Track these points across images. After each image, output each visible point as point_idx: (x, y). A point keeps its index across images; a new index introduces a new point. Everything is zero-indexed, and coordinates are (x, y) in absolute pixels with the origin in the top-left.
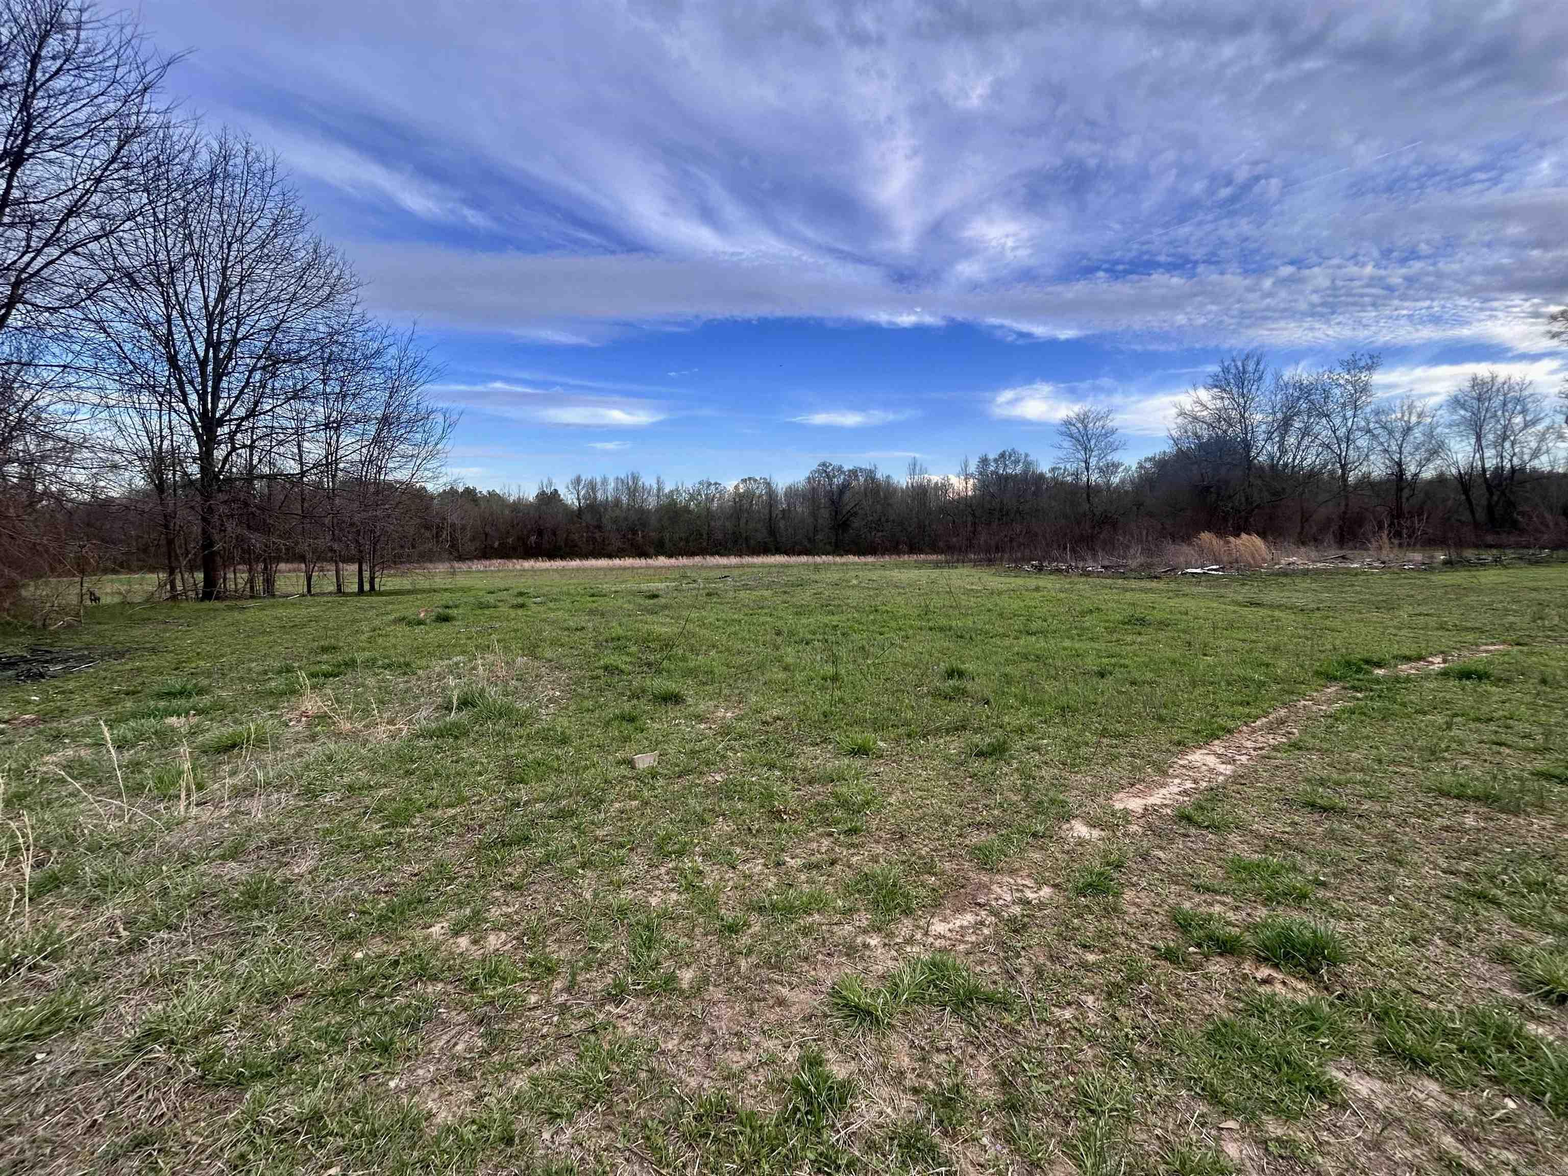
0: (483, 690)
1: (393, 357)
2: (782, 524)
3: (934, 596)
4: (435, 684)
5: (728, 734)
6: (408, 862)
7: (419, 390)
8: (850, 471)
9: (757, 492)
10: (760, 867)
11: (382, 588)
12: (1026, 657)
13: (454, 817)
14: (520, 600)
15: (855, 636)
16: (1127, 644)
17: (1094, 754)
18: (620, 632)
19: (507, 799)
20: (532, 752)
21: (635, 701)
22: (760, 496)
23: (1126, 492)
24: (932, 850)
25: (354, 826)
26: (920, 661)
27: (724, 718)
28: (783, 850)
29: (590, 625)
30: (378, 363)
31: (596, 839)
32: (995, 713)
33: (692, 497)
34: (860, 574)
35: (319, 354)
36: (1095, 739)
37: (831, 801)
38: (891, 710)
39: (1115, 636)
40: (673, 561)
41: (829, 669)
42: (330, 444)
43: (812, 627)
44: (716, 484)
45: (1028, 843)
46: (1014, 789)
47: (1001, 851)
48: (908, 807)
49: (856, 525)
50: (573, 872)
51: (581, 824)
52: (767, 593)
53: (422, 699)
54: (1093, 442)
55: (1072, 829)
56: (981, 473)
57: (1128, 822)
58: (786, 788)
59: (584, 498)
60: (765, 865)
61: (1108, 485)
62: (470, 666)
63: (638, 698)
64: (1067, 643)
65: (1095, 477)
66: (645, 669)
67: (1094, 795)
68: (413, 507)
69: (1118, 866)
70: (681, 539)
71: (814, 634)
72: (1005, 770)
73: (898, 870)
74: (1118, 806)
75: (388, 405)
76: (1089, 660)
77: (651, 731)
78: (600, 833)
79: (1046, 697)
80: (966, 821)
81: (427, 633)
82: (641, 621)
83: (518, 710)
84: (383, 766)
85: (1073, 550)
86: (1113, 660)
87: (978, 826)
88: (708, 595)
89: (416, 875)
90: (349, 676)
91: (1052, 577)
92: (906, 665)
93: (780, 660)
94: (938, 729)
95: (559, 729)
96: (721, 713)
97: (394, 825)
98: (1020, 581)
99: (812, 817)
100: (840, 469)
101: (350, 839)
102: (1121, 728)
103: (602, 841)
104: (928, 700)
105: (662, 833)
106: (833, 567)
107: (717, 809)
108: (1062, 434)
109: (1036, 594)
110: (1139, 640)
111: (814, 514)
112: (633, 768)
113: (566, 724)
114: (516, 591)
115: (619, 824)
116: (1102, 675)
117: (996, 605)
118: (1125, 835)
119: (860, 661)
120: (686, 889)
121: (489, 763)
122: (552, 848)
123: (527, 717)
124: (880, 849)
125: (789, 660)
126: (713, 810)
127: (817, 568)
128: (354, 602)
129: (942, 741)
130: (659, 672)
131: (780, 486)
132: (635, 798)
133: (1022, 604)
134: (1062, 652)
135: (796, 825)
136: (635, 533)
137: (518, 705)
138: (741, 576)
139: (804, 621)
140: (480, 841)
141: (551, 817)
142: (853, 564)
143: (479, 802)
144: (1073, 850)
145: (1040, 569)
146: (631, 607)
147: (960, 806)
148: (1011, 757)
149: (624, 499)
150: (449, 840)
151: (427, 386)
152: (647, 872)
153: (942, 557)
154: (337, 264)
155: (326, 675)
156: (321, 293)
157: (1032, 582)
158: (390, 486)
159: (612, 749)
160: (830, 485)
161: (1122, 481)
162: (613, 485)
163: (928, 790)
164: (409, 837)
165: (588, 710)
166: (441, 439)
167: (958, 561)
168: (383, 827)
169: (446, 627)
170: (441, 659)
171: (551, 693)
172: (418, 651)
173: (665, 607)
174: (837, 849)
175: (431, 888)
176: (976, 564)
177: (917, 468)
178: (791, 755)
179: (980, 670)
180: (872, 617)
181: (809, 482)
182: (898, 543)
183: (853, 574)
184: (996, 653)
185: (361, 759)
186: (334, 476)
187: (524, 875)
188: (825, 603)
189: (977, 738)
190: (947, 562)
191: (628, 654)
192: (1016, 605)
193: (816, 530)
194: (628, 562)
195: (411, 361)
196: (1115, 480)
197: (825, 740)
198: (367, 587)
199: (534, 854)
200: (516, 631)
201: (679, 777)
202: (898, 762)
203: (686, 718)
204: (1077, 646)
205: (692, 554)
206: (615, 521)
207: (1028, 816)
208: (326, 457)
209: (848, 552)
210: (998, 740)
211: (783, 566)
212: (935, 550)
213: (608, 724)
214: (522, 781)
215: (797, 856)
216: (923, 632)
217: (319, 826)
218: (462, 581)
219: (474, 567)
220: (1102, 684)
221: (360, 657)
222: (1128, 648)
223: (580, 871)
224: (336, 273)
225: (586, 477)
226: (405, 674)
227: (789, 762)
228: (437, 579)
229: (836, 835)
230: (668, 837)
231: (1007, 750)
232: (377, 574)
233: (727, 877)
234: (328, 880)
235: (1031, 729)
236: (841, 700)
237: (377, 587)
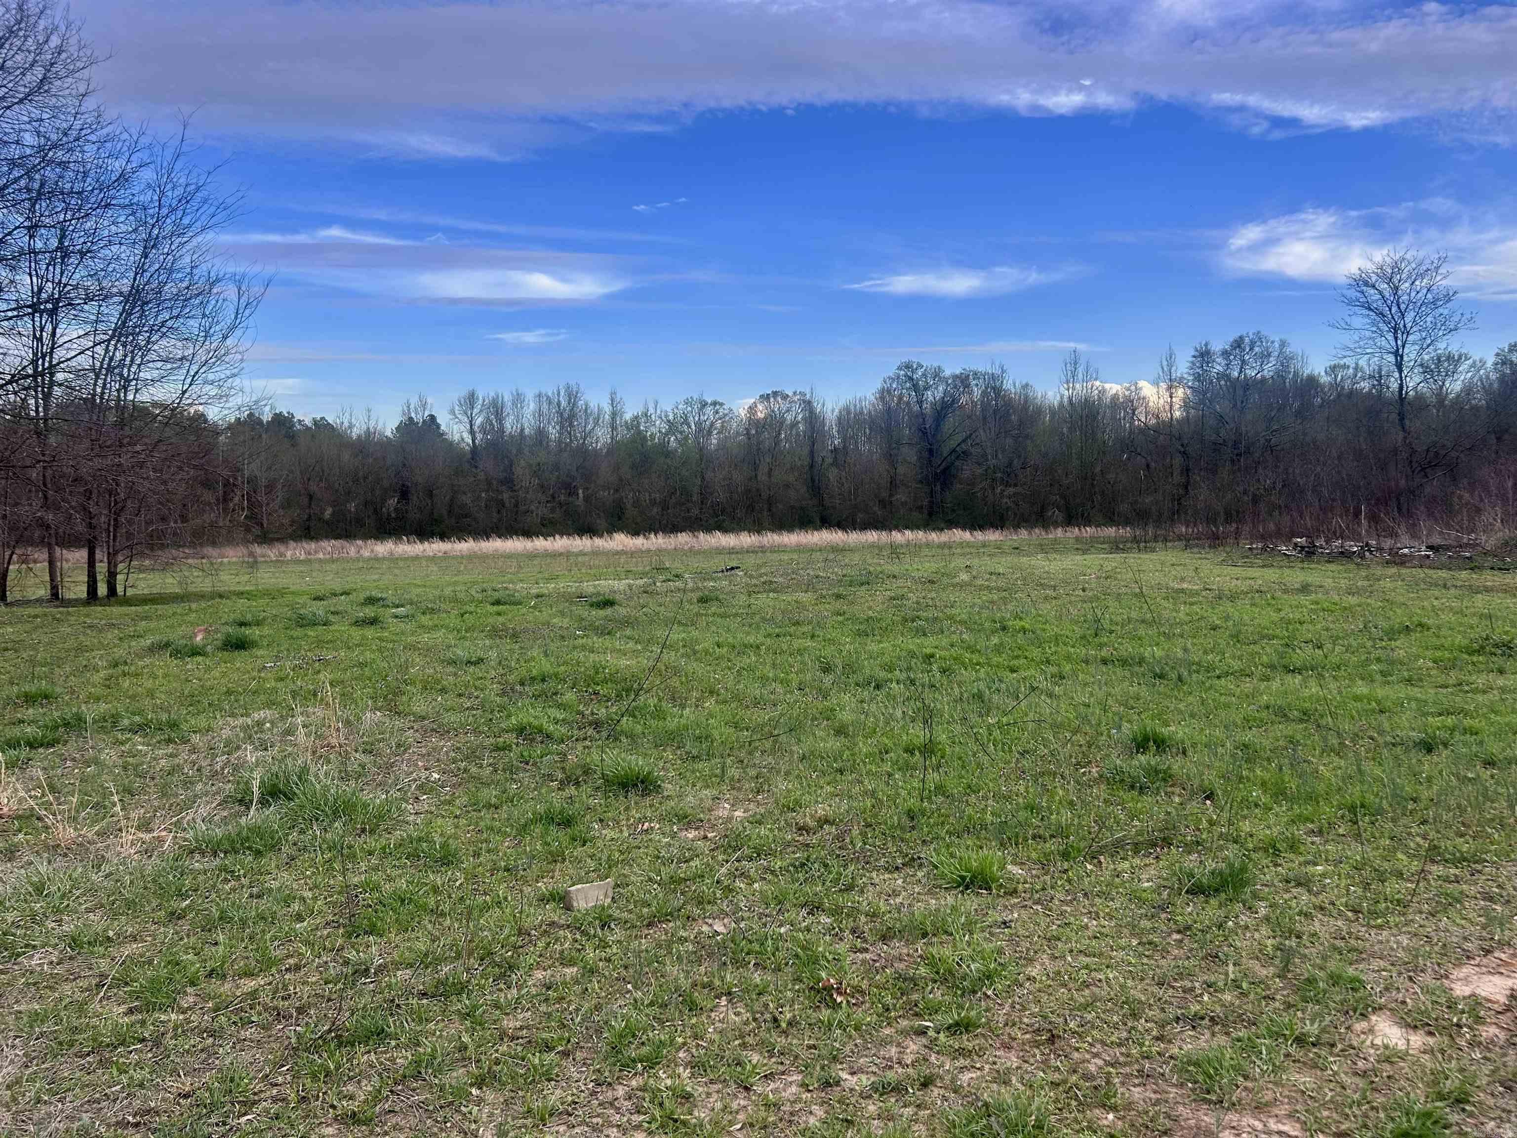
0: (304, 771)
1: (149, 186)
2: (833, 474)
3: (1112, 603)
4: (221, 760)
5: (736, 849)
6: (174, 1072)
7: (194, 242)
8: (955, 377)
9: (789, 417)
10: (794, 1089)
11: (130, 592)
12: (1282, 714)
13: (254, 994)
14: (369, 612)
15: (966, 674)
16: (1475, 691)
17: (1414, 893)
18: (547, 666)
19: (346, 963)
20: (390, 879)
21: (572, 790)
22: (794, 424)
23: (1475, 409)
24: (1108, 1064)
25: (81, 1008)
26: (1085, 719)
27: (730, 819)
28: (835, 1059)
29: (493, 654)
30: (122, 196)
31: (503, 1035)
32: (1225, 815)
33: (672, 427)
34: (976, 562)
35: (23, 183)
36: (1416, 865)
37: (923, 971)
38: (1031, 808)
39: (1453, 676)
40: (639, 542)
41: (918, 734)
42: (40, 339)
43: (887, 659)
44: (715, 404)
45: (1288, 1055)
46: (1260, 955)
47: (1238, 1069)
48: (1065, 985)
49: (966, 474)
50: (461, 1093)
51: (475, 1007)
52: (805, 597)
53: (199, 786)
54: (1409, 317)
55: (1371, 1031)
56: (1198, 378)
57: (1479, 1020)
58: (842, 948)
59: (483, 429)
60: (804, 1086)
61: (1441, 396)
62: (281, 726)
63: (577, 784)
64: (1361, 689)
65: (1414, 381)
66: (590, 732)
67: (1413, 970)
68: (184, 449)
69: (1458, 1101)
70: (653, 502)
71: (891, 670)
72: (1244, 919)
73: (1044, 1099)
74: (1460, 990)
75: (140, 270)
76: (1405, 719)
77: (600, 843)
78: (510, 1024)
79: (1321, 788)
80: (1172, 1012)
81: (208, 669)
82: (583, 647)
83: (365, 806)
84: (130, 904)
85: (1373, 518)
86: (1450, 721)
87: (1194, 1021)
88: (703, 600)
89: (186, 1096)
90: (72, 746)
91: (1332, 567)
92: (1056, 727)
93: (828, 714)
94: (1119, 844)
95: (438, 839)
96: (723, 810)
97: (149, 1007)
98: (1273, 574)
99: (889, 1000)
100: (937, 374)
101: (75, 1030)
102: (1465, 846)
103: (513, 1038)
104: (1100, 791)
105: (619, 1025)
106: (926, 551)
107: (717, 982)
108: (1350, 303)
109: (1303, 599)
110: (1500, 682)
111: (890, 457)
112: (569, 908)
113: (450, 831)
114: (362, 596)
115: (543, 1008)
116: (1428, 747)
117: (1227, 618)
118: (1474, 1044)
119: (974, 718)
120: (662, 1126)
121: (315, 899)
122: (426, 1049)
123: (381, 817)
124: (1013, 1060)
125: (846, 716)
126: (709, 986)
127: (895, 551)
128: (79, 615)
129: (1126, 865)
130: (614, 737)
131: (829, 406)
132: (571, 963)
133: (1275, 616)
134: (1352, 704)
135: (859, 1014)
136: (572, 491)
137: (366, 796)
138: (759, 567)
139: (873, 647)
140: (299, 1036)
141: (424, 995)
142: (961, 545)
143: (297, 968)
144: (1374, 1070)
145: (1309, 552)
146: (566, 622)
147: (1160, 984)
148: (1255, 896)
149: (553, 432)
150: (247, 1033)
151: (210, 236)
152: (593, 1093)
153: (1125, 532)
154: (56, 28)
155: (32, 745)
156: (28, 77)
157: (1296, 576)
158: (141, 412)
159: (530, 874)
160: (920, 402)
161: (1468, 390)
162: (532, 406)
163: (1101, 954)
164: (175, 1028)
165: (489, 806)
166: (232, 328)
167: (1156, 539)
168: (130, 1011)
169: (240, 660)
170: (233, 715)
171: (424, 774)
172: (192, 701)
173: (627, 622)
174: (933, 1058)
175: (213, 1120)
176: (1188, 543)
177: (1081, 370)
178: (849, 888)
179: (1197, 738)
180: (995, 640)
181: (882, 398)
182: (1043, 509)
183: (960, 562)
184: (1227, 706)
185: (92, 891)
186: (47, 396)
187: (376, 1097)
188: (910, 614)
189: (1191, 861)
190: (1135, 540)
191: (560, 706)
192: (1267, 617)
193: (893, 484)
194: (560, 543)
195: (179, 191)
196: (1454, 386)
197: (912, 862)
198: (102, 589)
199: (393, 1060)
200: (362, 665)
201: (650, 925)
202: (1046, 903)
203: (661, 819)
204: (1380, 692)
205: (673, 528)
206: (537, 471)
207: (1289, 1006)
208: (34, 362)
209: (951, 524)
210: (1231, 866)
211: (836, 549)
212: (1111, 518)
213: (524, 829)
214: (372, 931)
215: (861, 1071)
216: (1092, 669)
217: (22, 1008)
218: (267, 578)
219: (289, 554)
220: (1427, 765)
221: (90, 712)
222: (1480, 698)
223: (474, 1091)
224: (55, 41)
225: (484, 393)
226: (169, 741)
227: (847, 901)
228: (224, 576)
229: (931, 1033)
230: (630, 1032)
231: (1244, 883)
232: (121, 566)
233: (735, 1106)
234: (39, 1101)
235: (1294, 846)
236: (940, 789)
237: (120, 590)
